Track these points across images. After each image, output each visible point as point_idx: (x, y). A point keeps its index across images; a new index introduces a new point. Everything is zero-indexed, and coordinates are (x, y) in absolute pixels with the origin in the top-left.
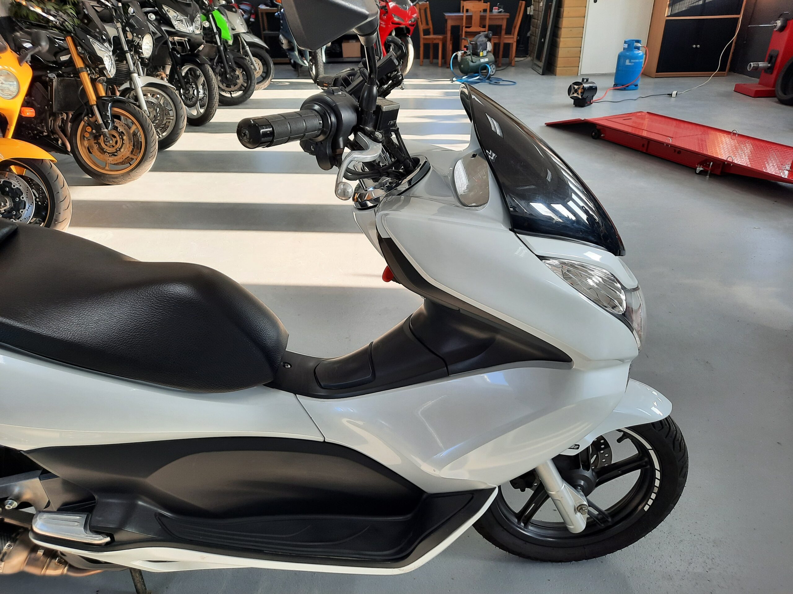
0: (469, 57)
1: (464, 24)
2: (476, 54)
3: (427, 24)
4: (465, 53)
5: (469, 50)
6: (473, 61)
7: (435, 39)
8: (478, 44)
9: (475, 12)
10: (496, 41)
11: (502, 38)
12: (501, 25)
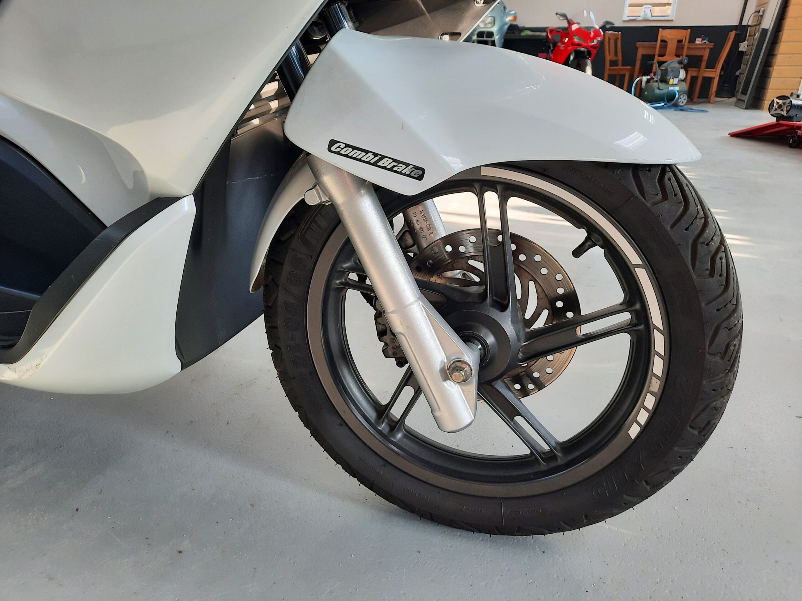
0: (656, 84)
1: (657, 52)
2: (664, 80)
3: (616, 55)
4: (652, 78)
5: (656, 76)
6: (660, 89)
7: (622, 70)
8: (669, 69)
9: (672, 39)
10: (694, 74)
11: (701, 71)
12: (702, 56)
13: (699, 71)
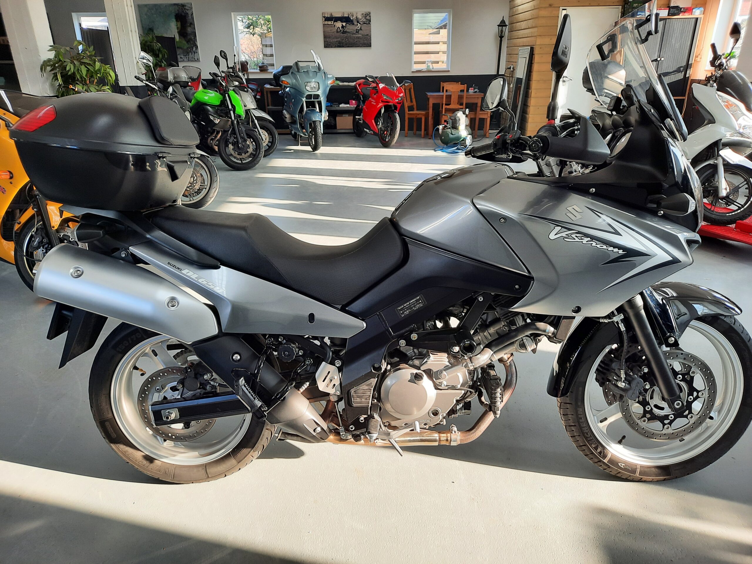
0: (449, 130)
1: (444, 103)
2: (455, 127)
3: (411, 101)
4: (446, 126)
5: (449, 124)
6: (452, 134)
7: (418, 114)
8: (457, 119)
9: (454, 92)
10: (473, 116)
11: (477, 115)
12: (477, 103)
13: (476, 114)
